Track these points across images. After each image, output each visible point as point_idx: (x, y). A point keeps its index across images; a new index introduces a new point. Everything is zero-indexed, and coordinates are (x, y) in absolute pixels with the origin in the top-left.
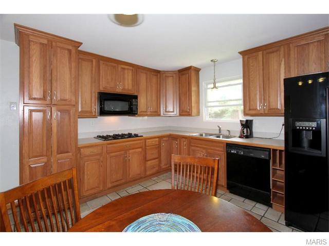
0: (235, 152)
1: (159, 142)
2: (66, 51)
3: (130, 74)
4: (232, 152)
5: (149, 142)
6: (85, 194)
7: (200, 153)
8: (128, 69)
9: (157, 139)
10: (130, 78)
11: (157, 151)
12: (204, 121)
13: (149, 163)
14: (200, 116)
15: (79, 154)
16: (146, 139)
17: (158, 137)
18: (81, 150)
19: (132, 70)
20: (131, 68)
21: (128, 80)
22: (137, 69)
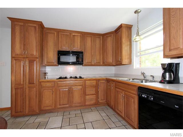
0: (146, 97)
1: (96, 83)
2: (33, 28)
3: (79, 38)
4: (143, 96)
5: (88, 83)
6: (43, 109)
7: (121, 94)
8: (77, 36)
9: (95, 81)
10: (79, 41)
11: (94, 89)
12: (134, 68)
13: (87, 97)
14: (132, 64)
15: (40, 86)
16: (85, 80)
17: (96, 80)
18: (42, 83)
19: (81, 36)
20: (80, 35)
21: (77, 42)
22: (84, 35)
